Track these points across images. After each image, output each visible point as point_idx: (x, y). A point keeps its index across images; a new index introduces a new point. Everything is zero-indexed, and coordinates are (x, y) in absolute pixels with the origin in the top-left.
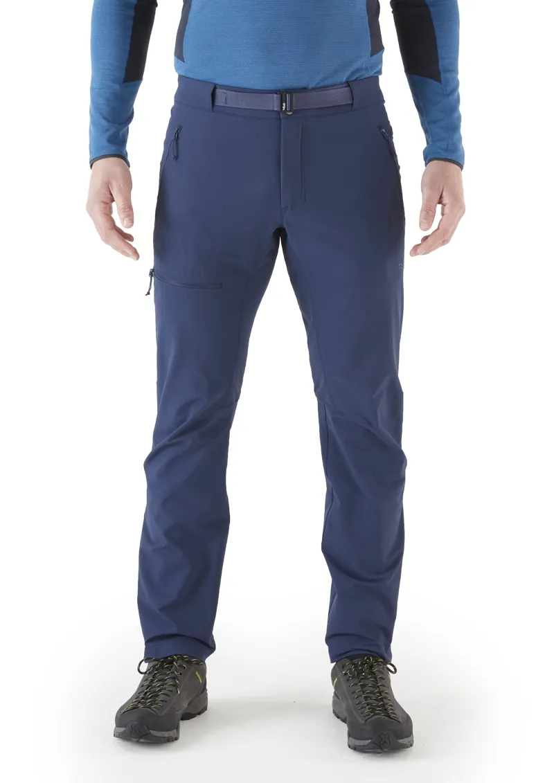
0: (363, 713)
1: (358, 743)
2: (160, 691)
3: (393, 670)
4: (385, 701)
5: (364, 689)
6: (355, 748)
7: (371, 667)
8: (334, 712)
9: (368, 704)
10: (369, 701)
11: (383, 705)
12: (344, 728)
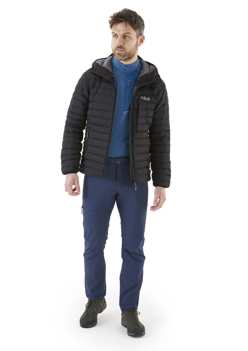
0: (132, 326)
1: (131, 334)
2: (90, 313)
3: (139, 314)
4: (138, 322)
5: (132, 318)
6: (130, 336)
7: (133, 312)
8: (122, 324)
9: (133, 323)
10: (133, 322)
11: (137, 323)
12: (126, 329)
